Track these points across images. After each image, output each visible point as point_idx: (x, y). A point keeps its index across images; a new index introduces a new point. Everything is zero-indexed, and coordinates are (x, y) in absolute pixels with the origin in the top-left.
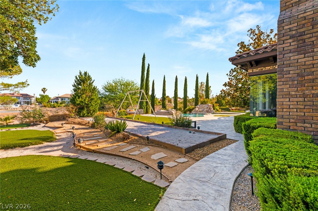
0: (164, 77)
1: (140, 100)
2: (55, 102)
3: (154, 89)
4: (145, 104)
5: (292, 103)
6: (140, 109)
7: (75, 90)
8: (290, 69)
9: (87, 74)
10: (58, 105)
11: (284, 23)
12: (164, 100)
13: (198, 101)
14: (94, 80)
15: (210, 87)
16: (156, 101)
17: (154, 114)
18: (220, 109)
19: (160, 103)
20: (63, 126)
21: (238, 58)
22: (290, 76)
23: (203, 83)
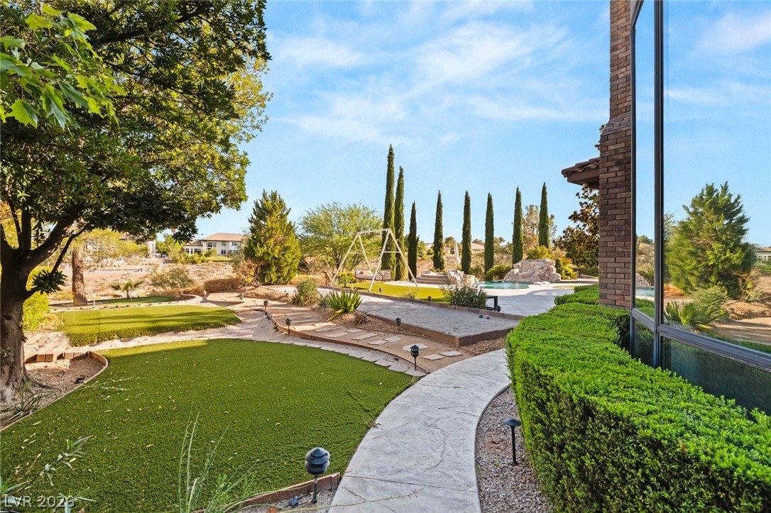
0: (439, 196)
1: (383, 252)
2: (195, 252)
3: (415, 223)
4: (393, 258)
5: (618, 265)
6: (382, 269)
7: (253, 230)
8: (616, 212)
9: (278, 197)
10: (202, 258)
11: (608, 140)
12: (439, 248)
13: (521, 250)
14: (290, 209)
15: (553, 217)
16: (422, 251)
17: (413, 282)
18: (575, 270)
19: (431, 254)
20: (243, 301)
21: (580, 171)
22: (616, 222)
23: (534, 208)
